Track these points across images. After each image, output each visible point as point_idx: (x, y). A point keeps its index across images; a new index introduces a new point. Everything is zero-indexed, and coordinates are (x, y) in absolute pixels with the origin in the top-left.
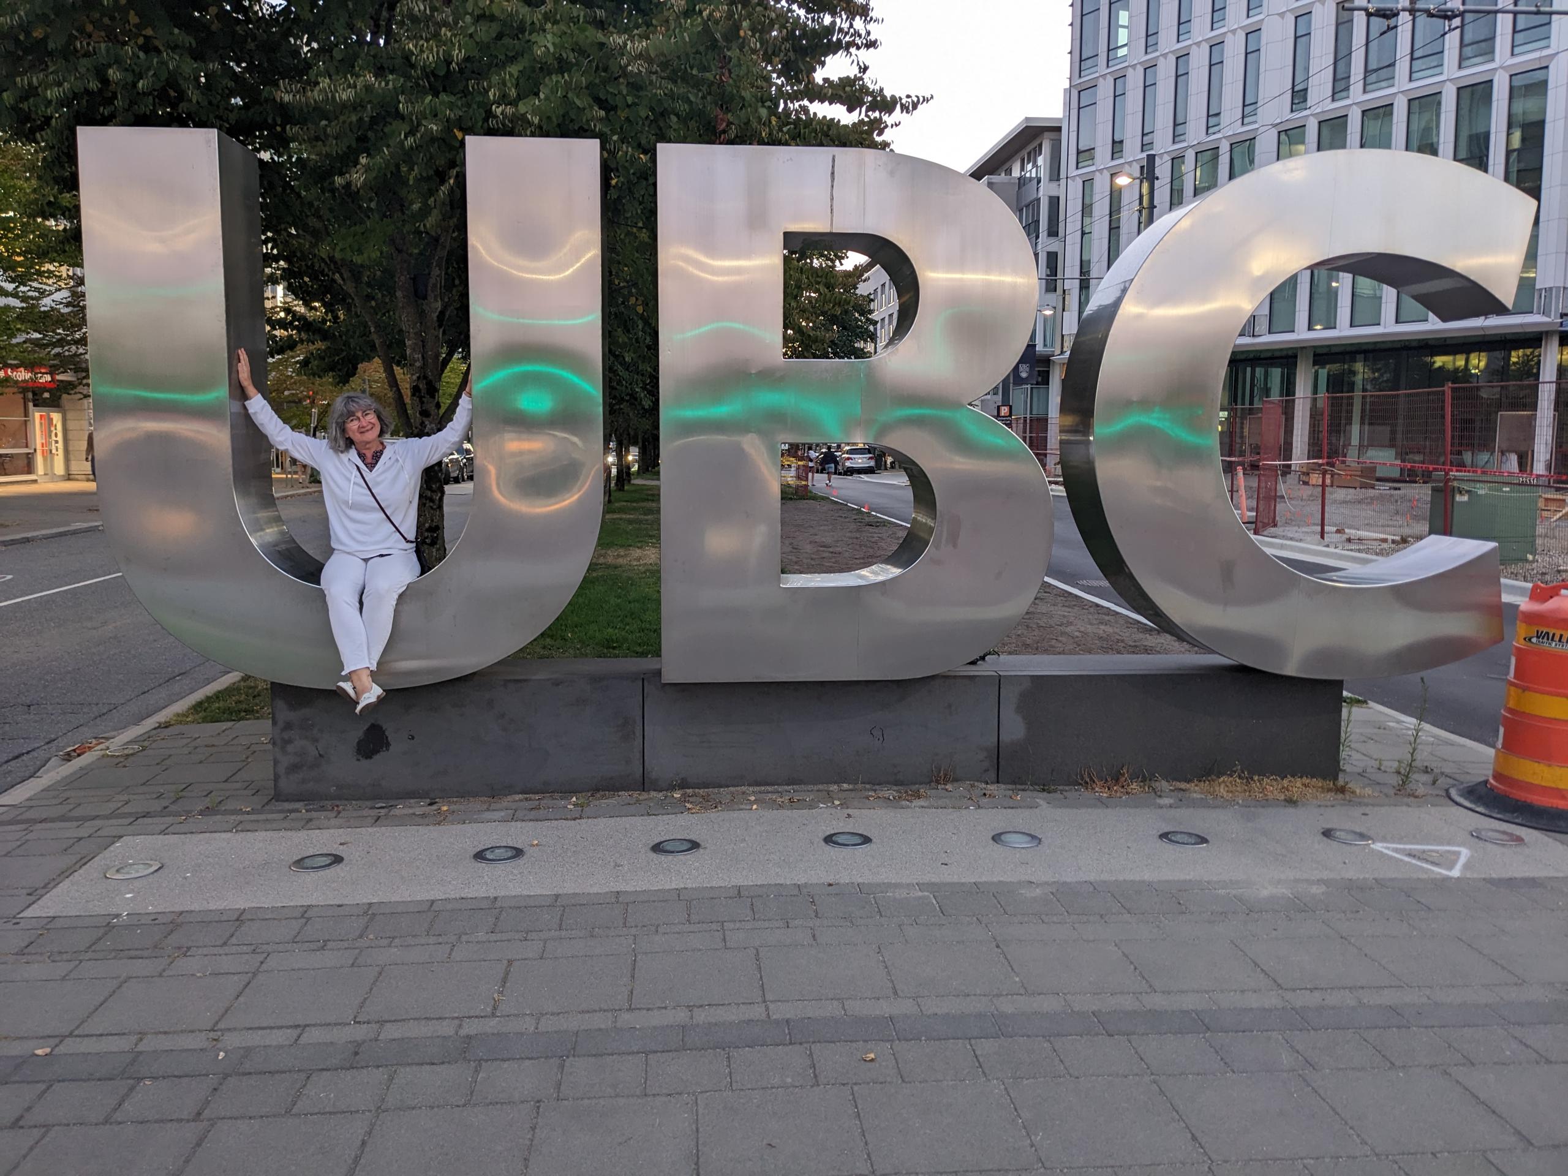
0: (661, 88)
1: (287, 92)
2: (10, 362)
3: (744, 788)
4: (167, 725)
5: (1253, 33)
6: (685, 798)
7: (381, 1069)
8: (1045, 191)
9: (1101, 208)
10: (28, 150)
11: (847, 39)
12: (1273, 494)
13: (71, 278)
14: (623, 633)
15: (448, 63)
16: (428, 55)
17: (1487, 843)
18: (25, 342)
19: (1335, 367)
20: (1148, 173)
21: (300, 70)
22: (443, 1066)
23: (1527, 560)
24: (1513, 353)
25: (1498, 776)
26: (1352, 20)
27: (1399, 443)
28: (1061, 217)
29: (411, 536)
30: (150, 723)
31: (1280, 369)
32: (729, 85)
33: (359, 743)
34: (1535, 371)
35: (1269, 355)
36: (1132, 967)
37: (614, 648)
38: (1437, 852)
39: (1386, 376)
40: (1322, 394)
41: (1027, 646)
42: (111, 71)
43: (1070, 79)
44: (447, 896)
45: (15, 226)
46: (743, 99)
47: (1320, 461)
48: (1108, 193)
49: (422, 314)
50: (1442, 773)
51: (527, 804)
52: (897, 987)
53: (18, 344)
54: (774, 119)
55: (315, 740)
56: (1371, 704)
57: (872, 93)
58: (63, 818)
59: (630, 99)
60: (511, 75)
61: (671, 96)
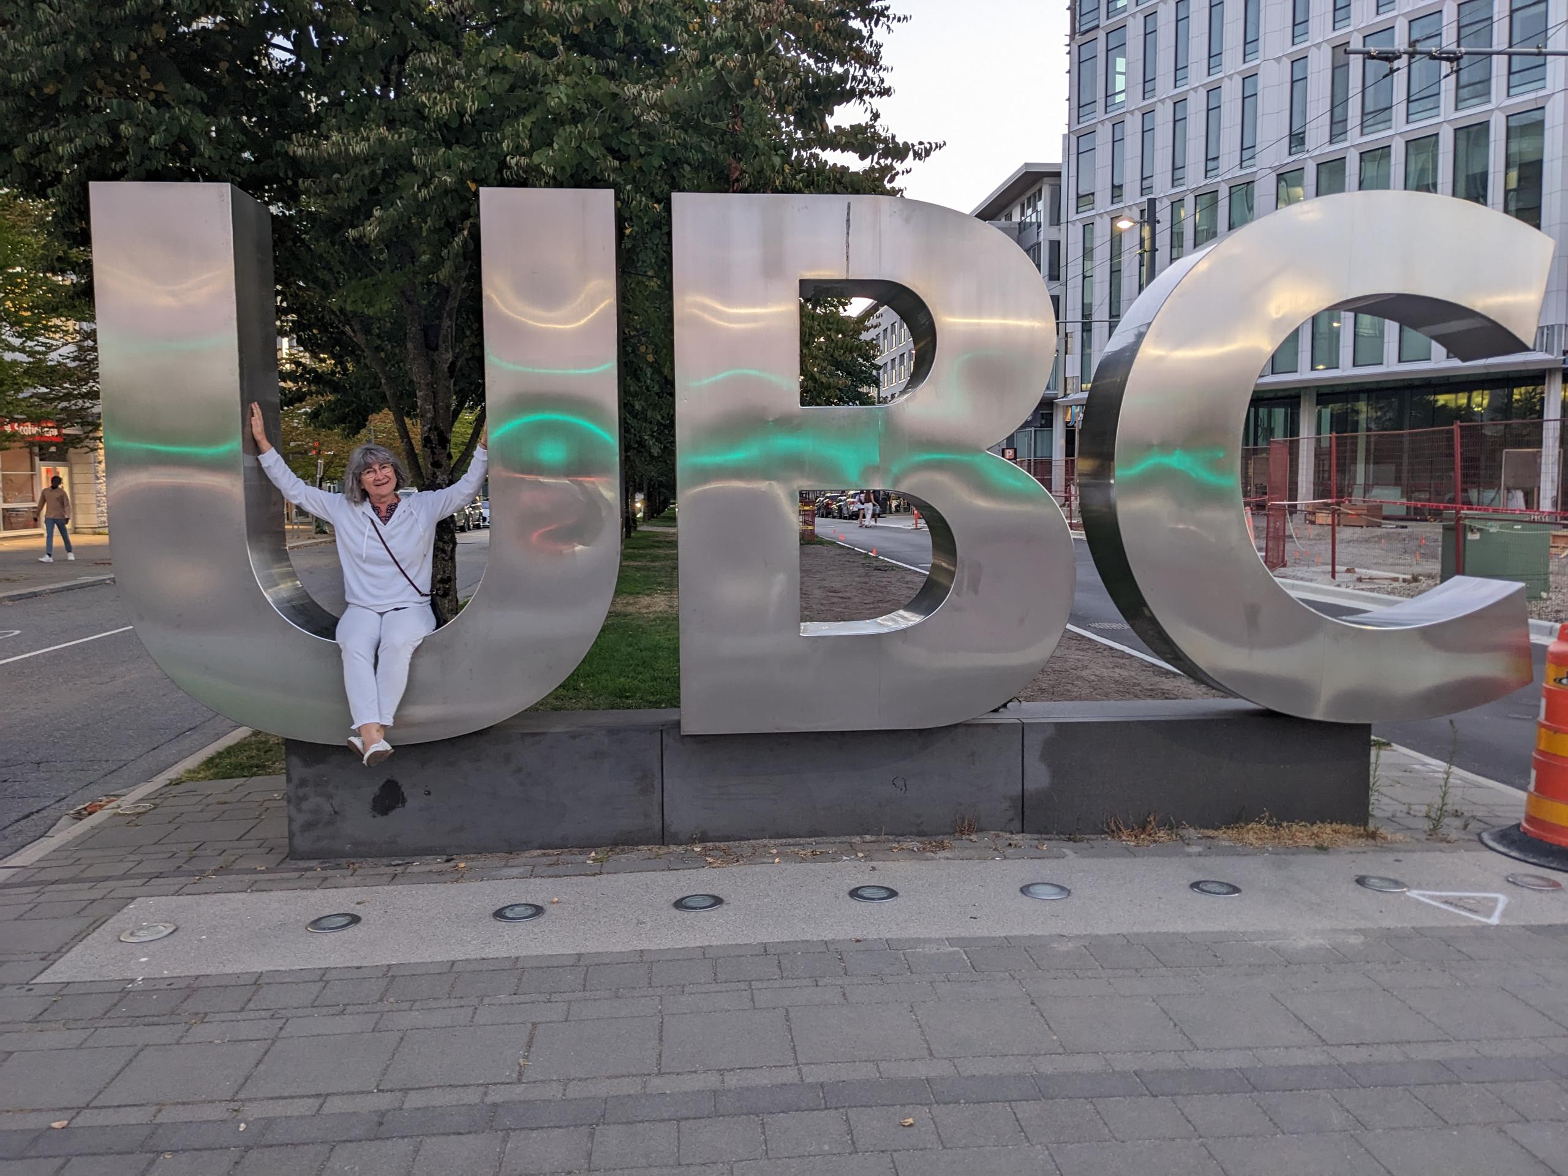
0: (674, 137)
1: (300, 145)
2: (16, 416)
3: (765, 841)
4: (177, 782)
5: (1249, 77)
6: (706, 852)
7: (406, 1140)
8: (1046, 235)
9: (1102, 253)
10: (36, 206)
11: (861, 86)
12: (1281, 533)
13: (78, 332)
14: (636, 682)
15: (461, 114)
16: (442, 107)
17: (1525, 889)
18: (31, 397)
19: (1337, 407)
20: (1149, 216)
21: (311, 124)
22: (471, 1136)
23: (1541, 598)
24: (1516, 391)
25: (1530, 819)
26: (1348, 64)
27: (1404, 482)
28: (1063, 263)
29: (426, 589)
30: (161, 780)
31: (1283, 410)
32: (742, 133)
33: (374, 800)
34: (1538, 408)
35: (1271, 395)
36: (1172, 1024)
37: (627, 698)
38: (1473, 898)
39: (1390, 415)
40: (1326, 435)
41: (1042, 691)
42: (122, 127)
43: (1069, 125)
44: (468, 956)
45: (22, 282)
46: (757, 147)
47: (1329, 501)
48: (1108, 238)
49: (433, 366)
50: (1474, 817)
51: (545, 860)
52: (932, 1047)
53: (24, 399)
54: (787, 168)
55: (330, 797)
56: (1395, 746)
57: (885, 141)
58: (75, 880)
59: (642, 149)
60: (524, 126)
61: (684, 145)
